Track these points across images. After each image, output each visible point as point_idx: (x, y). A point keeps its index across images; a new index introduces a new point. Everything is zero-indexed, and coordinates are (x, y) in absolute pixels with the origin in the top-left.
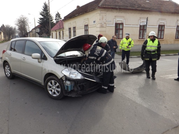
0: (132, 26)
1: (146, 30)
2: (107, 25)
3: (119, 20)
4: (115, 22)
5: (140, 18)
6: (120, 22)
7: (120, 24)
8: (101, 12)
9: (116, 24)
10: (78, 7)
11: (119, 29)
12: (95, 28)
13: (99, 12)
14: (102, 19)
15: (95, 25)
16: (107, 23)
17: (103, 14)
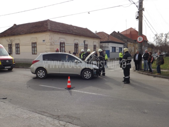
0: (70, 45)
1: (78, 47)
2: (55, 44)
3: (62, 40)
4: (59, 42)
5: (74, 39)
6: (63, 42)
7: (62, 43)
8: (51, 34)
9: (61, 43)
10: (15, 25)
11: (63, 47)
12: (45, 45)
13: (49, 34)
14: (52, 39)
15: (45, 44)
16: (54, 42)
17: (52, 36)
